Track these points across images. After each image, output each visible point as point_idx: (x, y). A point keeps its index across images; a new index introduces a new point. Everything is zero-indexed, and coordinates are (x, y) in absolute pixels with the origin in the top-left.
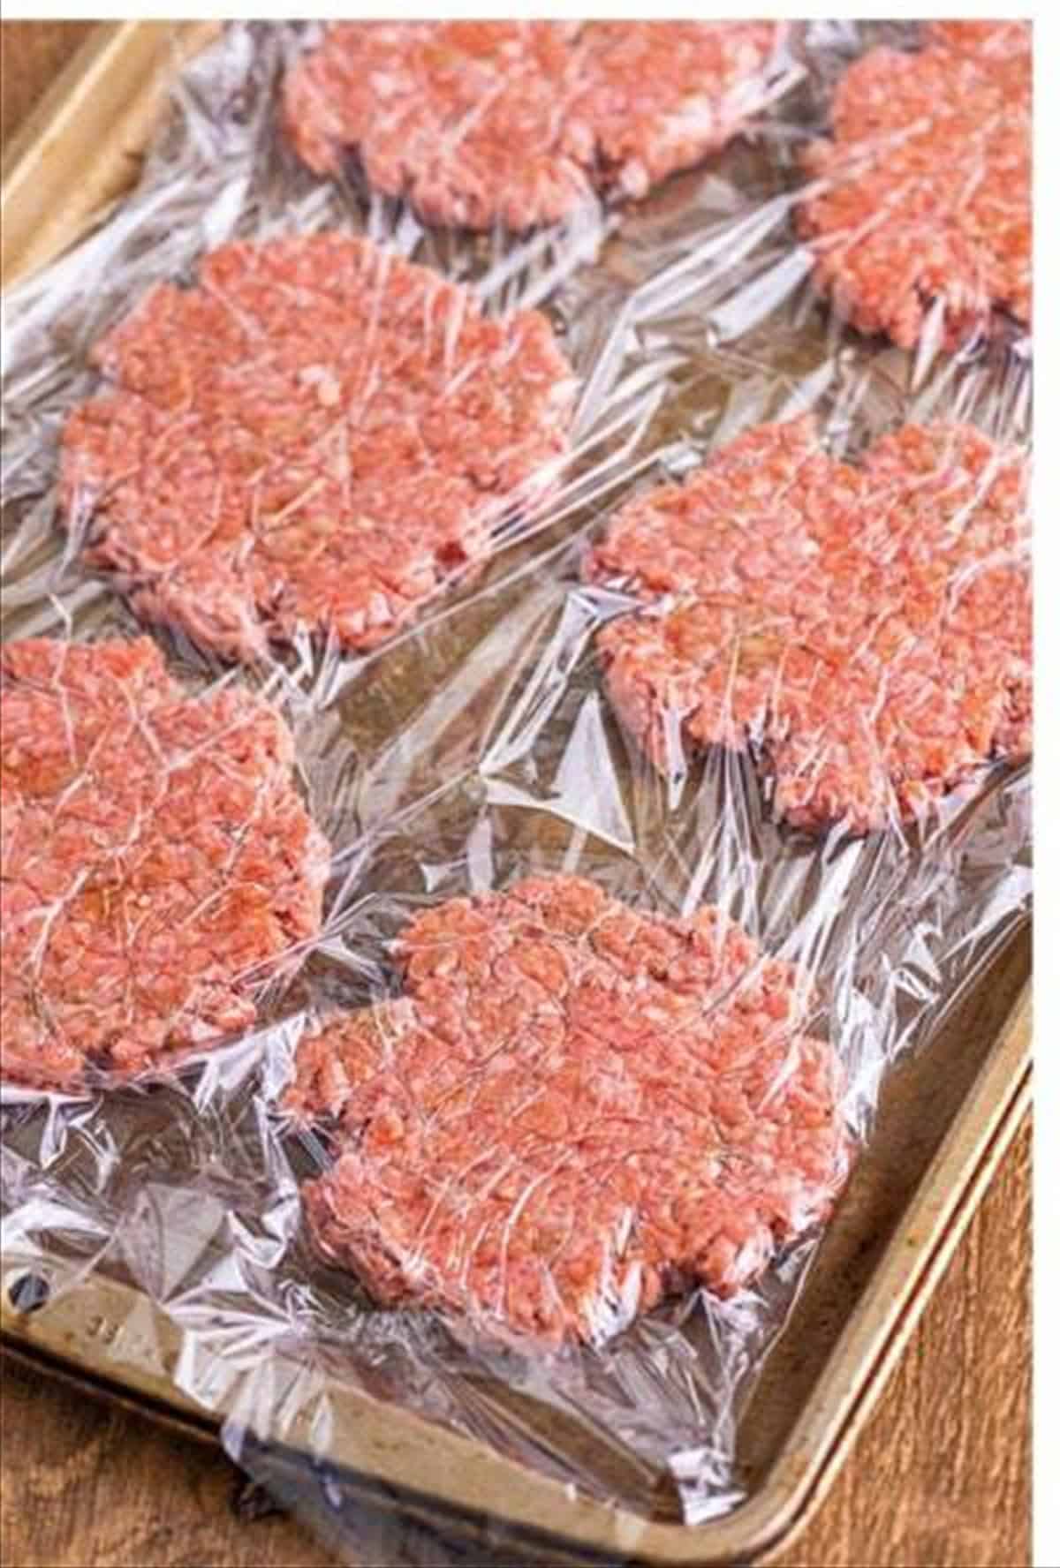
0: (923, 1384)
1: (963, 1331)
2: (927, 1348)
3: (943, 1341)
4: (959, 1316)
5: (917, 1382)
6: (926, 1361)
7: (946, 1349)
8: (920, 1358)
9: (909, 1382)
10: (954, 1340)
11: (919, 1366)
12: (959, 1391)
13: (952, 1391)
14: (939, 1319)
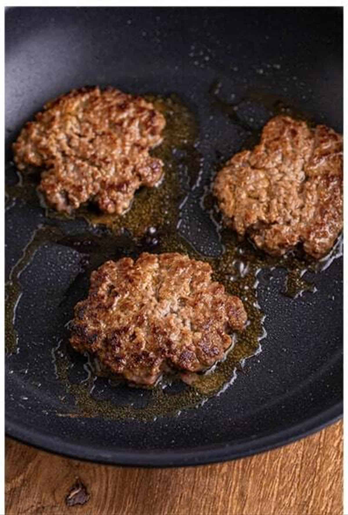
0: (301, 476)
1: (317, 459)
2: (304, 464)
3: (309, 463)
4: (316, 454)
5: (299, 476)
6: (303, 469)
7: (310, 465)
8: (301, 468)
9: (296, 475)
10: (313, 463)
11: (300, 471)
12: (313, 480)
13: (311, 480)
14: (309, 455)
